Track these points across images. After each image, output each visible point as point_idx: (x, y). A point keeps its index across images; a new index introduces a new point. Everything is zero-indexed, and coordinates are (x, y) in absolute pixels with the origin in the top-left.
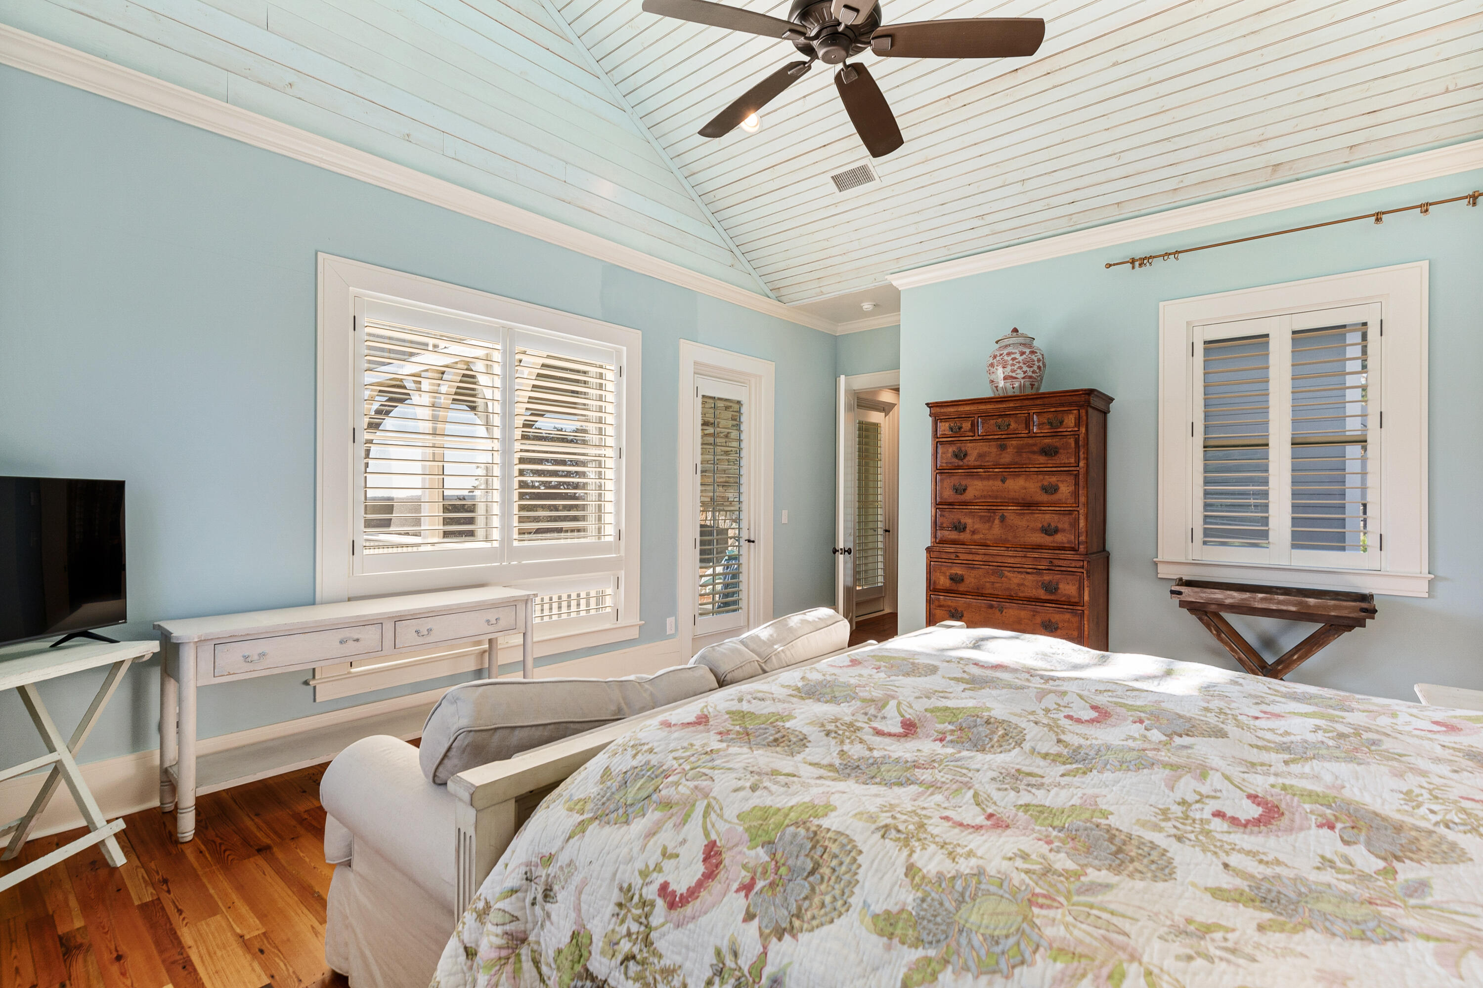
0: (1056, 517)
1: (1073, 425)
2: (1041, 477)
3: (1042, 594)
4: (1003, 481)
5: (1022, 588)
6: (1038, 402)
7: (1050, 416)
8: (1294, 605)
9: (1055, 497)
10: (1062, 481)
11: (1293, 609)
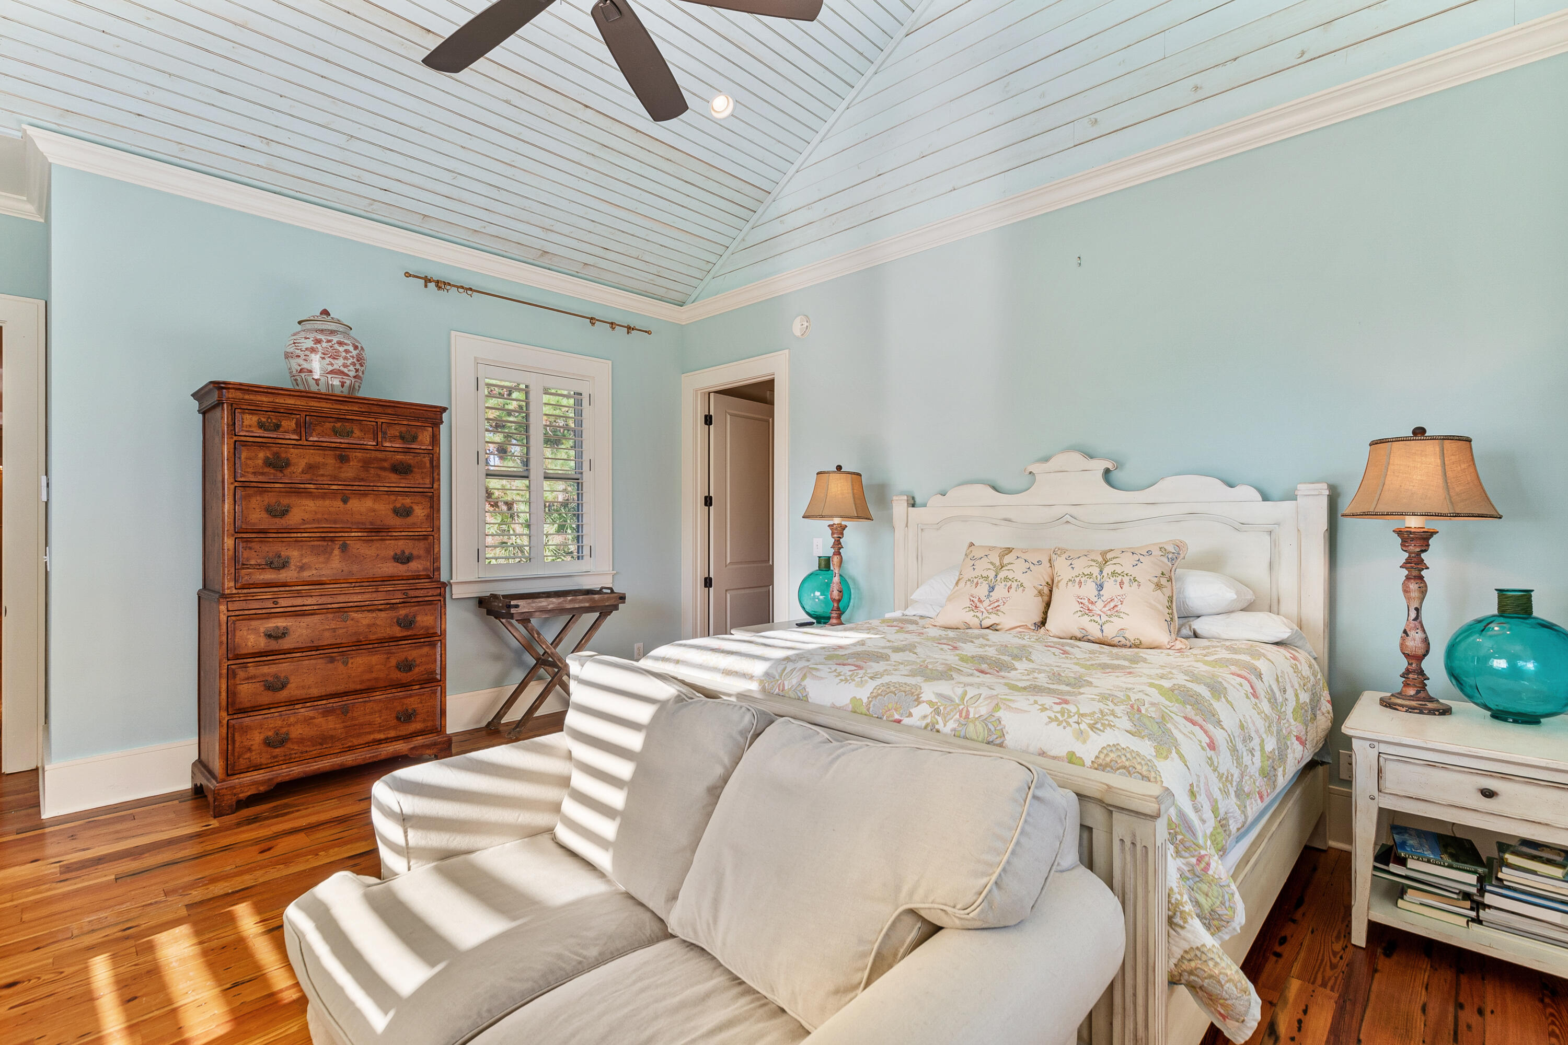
0: (410, 543)
1: (428, 442)
2: (393, 498)
3: (398, 632)
4: (345, 501)
5: (373, 629)
6: (389, 411)
7: (404, 429)
8: (588, 602)
9: (410, 520)
10: (417, 503)
11: (587, 605)
